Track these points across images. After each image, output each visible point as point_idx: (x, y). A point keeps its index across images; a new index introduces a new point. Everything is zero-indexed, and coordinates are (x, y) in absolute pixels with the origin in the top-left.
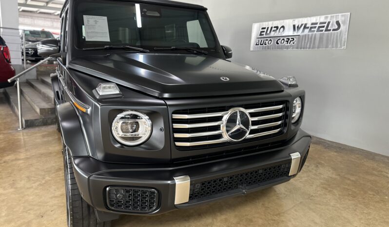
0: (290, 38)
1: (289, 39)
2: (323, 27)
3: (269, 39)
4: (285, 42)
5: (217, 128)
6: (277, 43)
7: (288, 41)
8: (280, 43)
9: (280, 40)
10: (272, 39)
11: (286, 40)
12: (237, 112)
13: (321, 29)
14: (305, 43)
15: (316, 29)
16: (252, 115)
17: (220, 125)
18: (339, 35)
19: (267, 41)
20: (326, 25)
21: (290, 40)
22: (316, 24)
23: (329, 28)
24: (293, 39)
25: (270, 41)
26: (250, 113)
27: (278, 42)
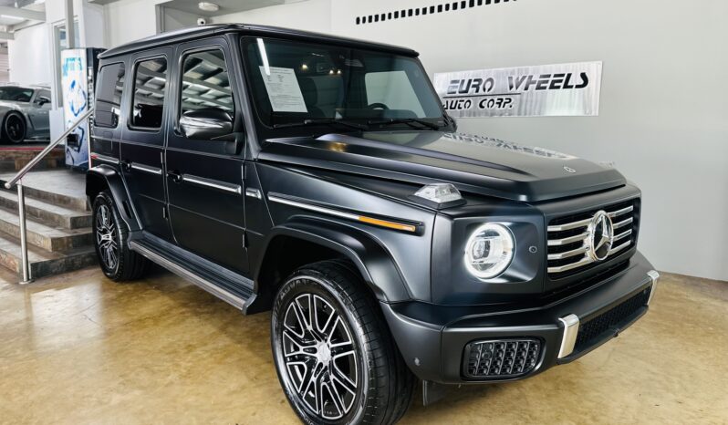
0: (504, 97)
1: (502, 100)
2: (561, 81)
3: (466, 99)
4: (495, 105)
6: (481, 106)
7: (500, 104)
8: (486, 107)
9: (487, 102)
10: (470, 99)
11: (496, 101)
13: (556, 84)
14: (531, 106)
15: (548, 85)
17: (583, 240)
18: (586, 94)
19: (463, 103)
20: (564, 78)
21: (504, 101)
22: (549, 76)
23: (569, 84)
24: (510, 100)
25: (468, 103)
27: (483, 104)
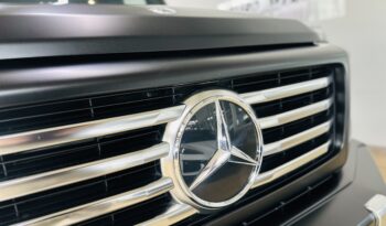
5: (150, 172)
12: (214, 103)
16: (263, 110)
17: (158, 161)
26: (255, 106)
